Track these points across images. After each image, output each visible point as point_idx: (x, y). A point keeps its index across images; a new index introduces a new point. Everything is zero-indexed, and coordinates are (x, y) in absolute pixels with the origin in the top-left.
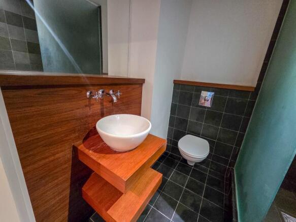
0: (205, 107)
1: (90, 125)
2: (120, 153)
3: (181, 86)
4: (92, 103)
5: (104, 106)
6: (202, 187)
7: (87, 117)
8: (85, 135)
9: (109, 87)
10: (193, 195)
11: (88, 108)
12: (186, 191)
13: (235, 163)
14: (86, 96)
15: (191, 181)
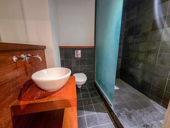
0: (78, 58)
1: (20, 84)
2: (58, 91)
3: (64, 49)
4: (18, 66)
5: (27, 67)
6: (88, 94)
7: (16, 78)
8: (18, 94)
9: (27, 52)
10: (87, 100)
11: (16, 70)
12: (83, 100)
13: (94, 78)
14: (13, 60)
15: (83, 95)
